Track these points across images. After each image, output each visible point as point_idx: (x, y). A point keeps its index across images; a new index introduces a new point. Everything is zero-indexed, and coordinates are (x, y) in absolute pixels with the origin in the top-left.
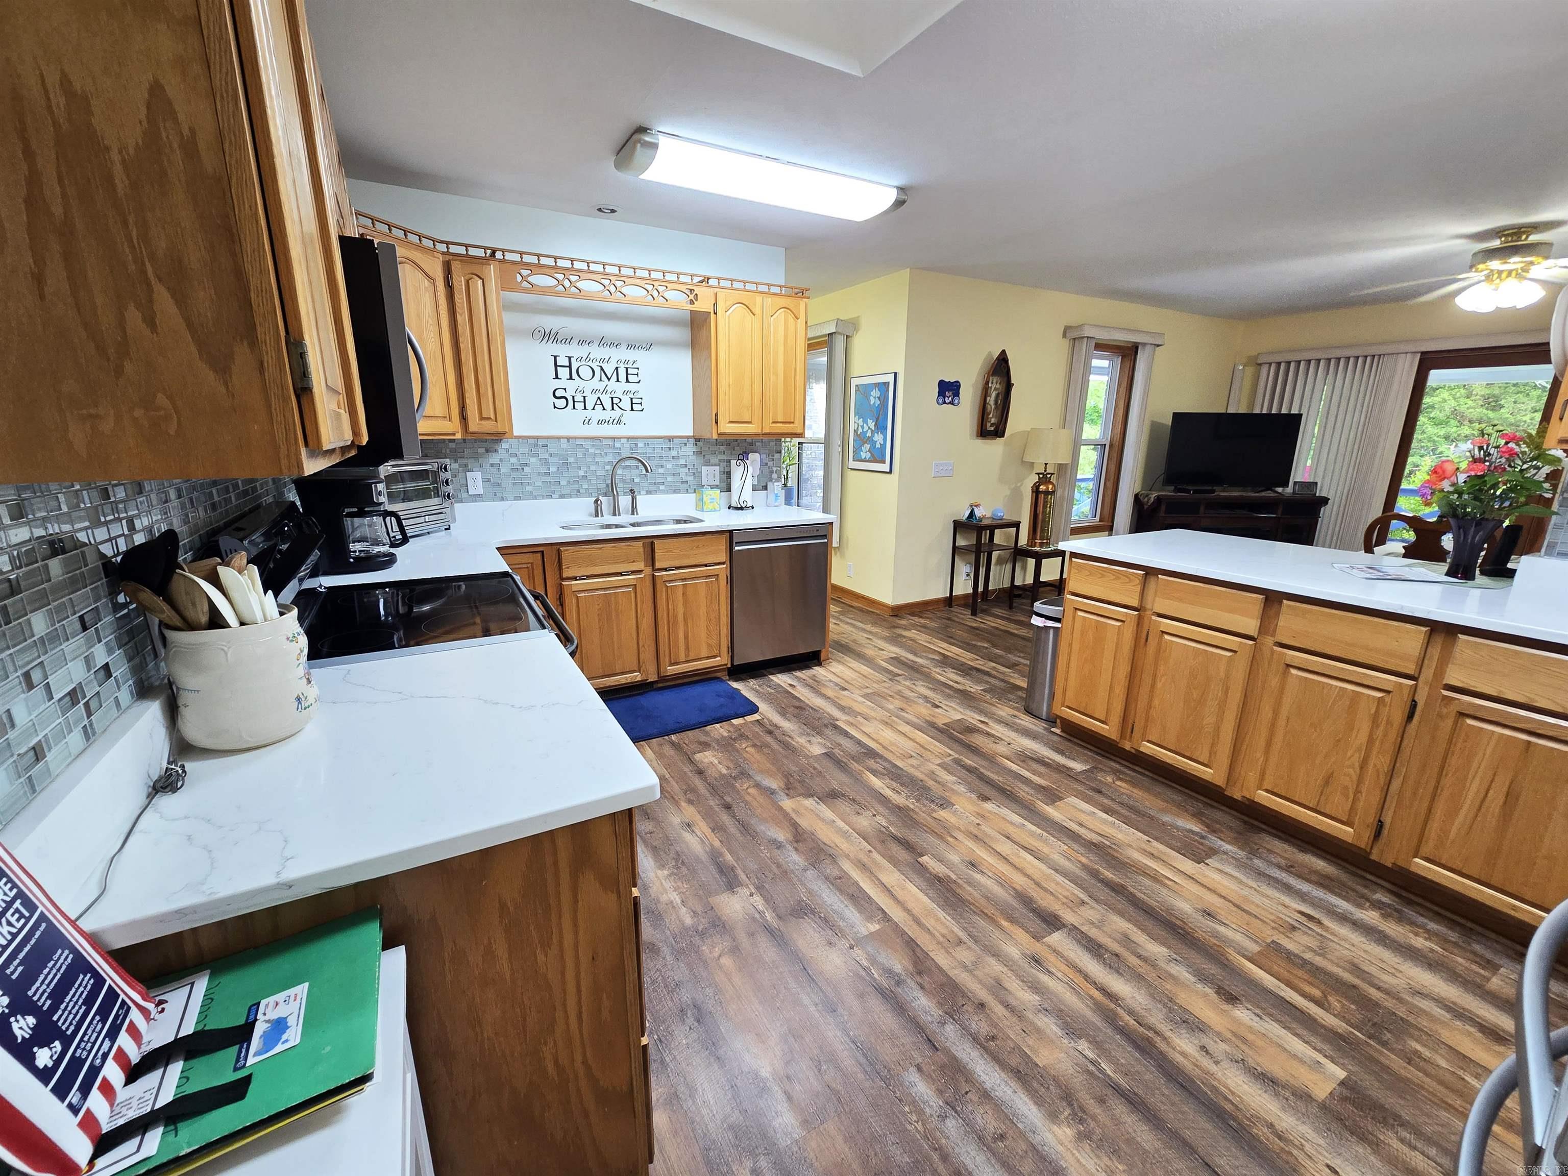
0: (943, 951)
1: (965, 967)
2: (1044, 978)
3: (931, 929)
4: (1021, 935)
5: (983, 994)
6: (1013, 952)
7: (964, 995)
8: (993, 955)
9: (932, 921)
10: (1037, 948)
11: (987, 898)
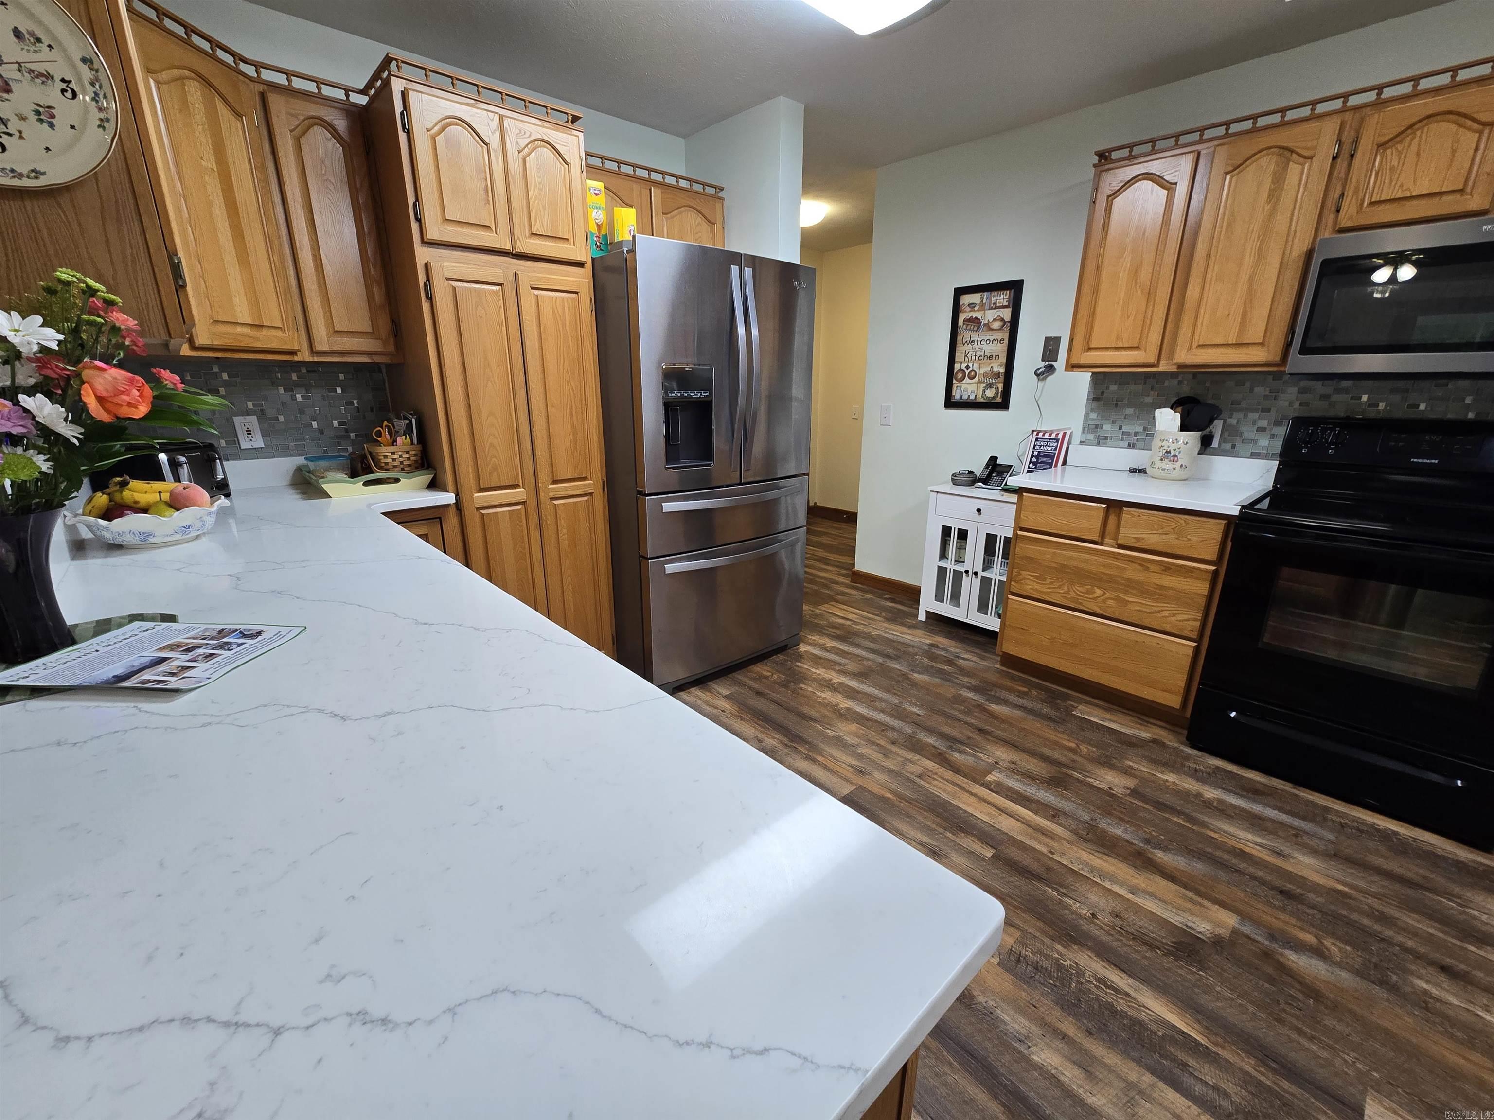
0: (930, 769)
1: (911, 761)
2: (854, 762)
3: (946, 782)
4: (875, 788)
5: (894, 749)
6: (878, 775)
7: (906, 747)
8: (893, 771)
9: (947, 788)
10: (860, 780)
11: (910, 817)
